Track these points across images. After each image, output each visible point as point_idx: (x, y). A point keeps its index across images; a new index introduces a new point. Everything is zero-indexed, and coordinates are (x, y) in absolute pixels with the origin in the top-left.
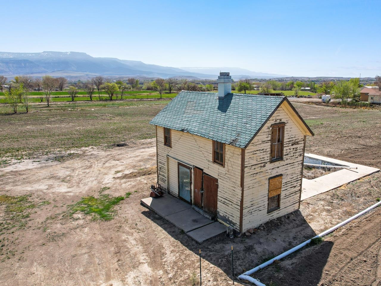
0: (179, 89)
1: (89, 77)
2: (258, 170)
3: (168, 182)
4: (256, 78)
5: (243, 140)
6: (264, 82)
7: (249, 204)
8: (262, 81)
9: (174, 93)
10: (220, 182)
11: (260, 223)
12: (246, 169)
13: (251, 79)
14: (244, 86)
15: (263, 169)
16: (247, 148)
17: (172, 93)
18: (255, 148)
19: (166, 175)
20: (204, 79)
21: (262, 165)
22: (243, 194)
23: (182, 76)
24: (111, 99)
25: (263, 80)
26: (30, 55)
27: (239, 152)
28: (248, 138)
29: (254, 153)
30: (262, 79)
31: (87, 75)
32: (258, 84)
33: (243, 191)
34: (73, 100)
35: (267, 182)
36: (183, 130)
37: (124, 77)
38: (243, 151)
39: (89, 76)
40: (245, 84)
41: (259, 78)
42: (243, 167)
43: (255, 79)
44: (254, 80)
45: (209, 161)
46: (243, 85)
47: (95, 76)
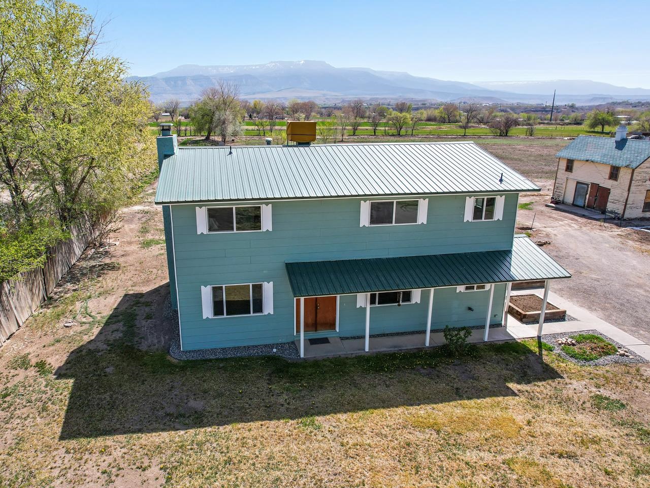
0: (479, 120)
1: (327, 99)
2: (640, 183)
3: (564, 196)
4: (625, 99)
5: (634, 165)
6: (644, 109)
7: (631, 203)
8: (638, 106)
9: (473, 127)
10: (612, 191)
11: (636, 216)
12: (633, 182)
13: (615, 101)
14: (603, 119)
15: (644, 184)
16: (636, 169)
17: (470, 127)
18: (641, 170)
19: (563, 192)
20: (514, 102)
21: (644, 181)
22: (628, 195)
23: (475, 97)
24: (399, 135)
25: (643, 104)
26: (254, 68)
27: (630, 171)
28: (638, 164)
29: (640, 173)
30: (639, 102)
31: (324, 95)
32: (630, 112)
33: (629, 193)
34: (354, 133)
35: (646, 192)
36: (587, 161)
37: (377, 99)
38: (633, 170)
39: (328, 97)
40: (605, 116)
41: (633, 100)
42: (631, 180)
43: (623, 102)
44: (620, 104)
45: (605, 179)
46: (600, 118)
47: (336, 96)
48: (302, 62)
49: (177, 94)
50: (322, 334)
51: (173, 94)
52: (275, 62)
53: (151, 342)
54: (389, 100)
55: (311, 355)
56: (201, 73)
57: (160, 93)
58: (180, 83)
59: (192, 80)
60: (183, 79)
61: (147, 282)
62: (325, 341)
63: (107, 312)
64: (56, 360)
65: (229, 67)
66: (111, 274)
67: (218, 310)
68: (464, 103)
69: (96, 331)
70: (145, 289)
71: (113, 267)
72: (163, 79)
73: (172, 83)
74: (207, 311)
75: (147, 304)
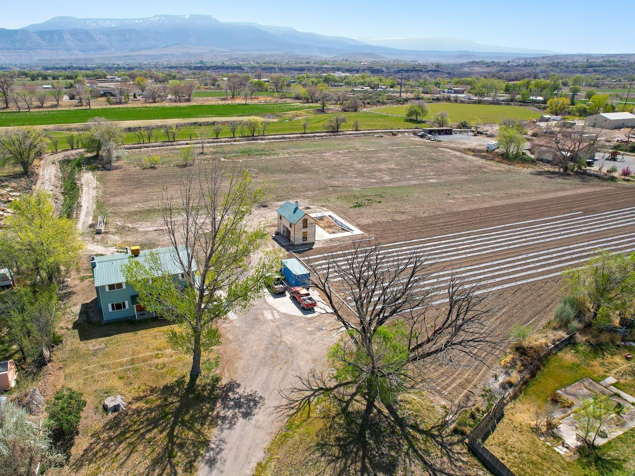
1: (215, 55)
2: (299, 230)
3: (280, 230)
14: (415, 111)
23: (357, 54)
28: (296, 223)
29: (298, 226)
31: (212, 51)
35: (302, 233)
36: (284, 217)
39: (216, 53)
46: (413, 110)
47: (224, 52)
48: (188, 16)
49: (53, 50)
50: (143, 312)
51: (49, 50)
52: (159, 16)
53: (95, 319)
54: (276, 58)
55: (139, 318)
56: (79, 27)
57: (34, 49)
58: (56, 37)
59: (70, 34)
60: (60, 33)
61: (88, 298)
62: (144, 314)
63: (79, 312)
64: (70, 326)
65: (111, 20)
66: (74, 296)
67: (113, 309)
68: (346, 60)
69: (78, 317)
70: (88, 302)
71: (74, 293)
72: (37, 33)
73: (48, 37)
74: (110, 310)
75: (91, 307)
